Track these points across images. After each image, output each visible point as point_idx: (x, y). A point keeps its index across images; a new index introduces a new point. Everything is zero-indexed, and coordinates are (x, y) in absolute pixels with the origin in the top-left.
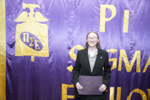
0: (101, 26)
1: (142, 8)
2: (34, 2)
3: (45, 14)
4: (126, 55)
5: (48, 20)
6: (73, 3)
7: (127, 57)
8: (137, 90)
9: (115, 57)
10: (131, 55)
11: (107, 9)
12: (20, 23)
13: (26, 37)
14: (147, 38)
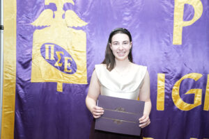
0: (175, 35)
3: (81, 13)
5: (87, 24)
9: (198, 87)
11: (186, 6)
12: (40, 28)
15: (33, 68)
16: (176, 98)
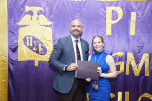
0: (107, 29)
1: (150, 9)
2: (37, 5)
3: (49, 17)
4: (133, 59)
5: (52, 23)
6: (78, 6)
7: (134, 61)
8: (146, 95)
9: (122, 61)
10: (139, 58)
11: (113, 11)
12: (22, 26)
13: (29, 41)
15: (19, 52)
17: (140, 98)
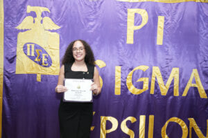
0: (128, 37)
1: (180, 14)
2: (42, 4)
3: (56, 19)
4: (160, 74)
5: (60, 27)
6: (92, 7)
7: (161, 76)
8: (175, 119)
9: (146, 76)
10: (167, 74)
11: (136, 14)
13: (31, 50)
14: (187, 52)
15: (17, 63)
16: (130, 85)
17: (167, 123)
